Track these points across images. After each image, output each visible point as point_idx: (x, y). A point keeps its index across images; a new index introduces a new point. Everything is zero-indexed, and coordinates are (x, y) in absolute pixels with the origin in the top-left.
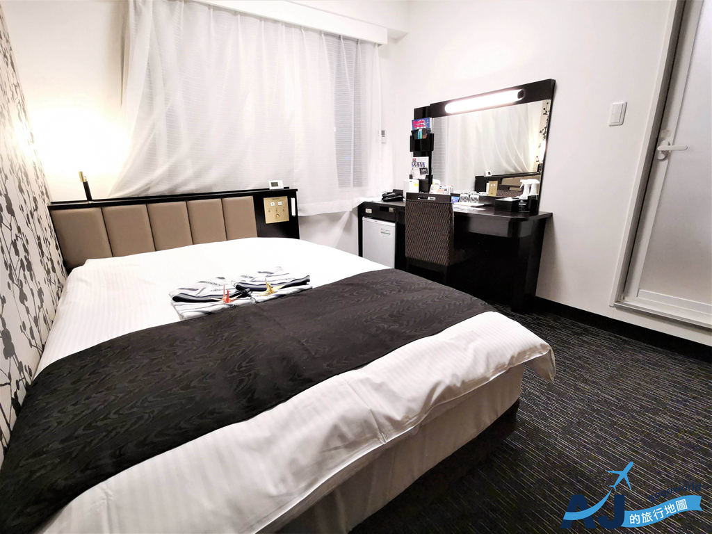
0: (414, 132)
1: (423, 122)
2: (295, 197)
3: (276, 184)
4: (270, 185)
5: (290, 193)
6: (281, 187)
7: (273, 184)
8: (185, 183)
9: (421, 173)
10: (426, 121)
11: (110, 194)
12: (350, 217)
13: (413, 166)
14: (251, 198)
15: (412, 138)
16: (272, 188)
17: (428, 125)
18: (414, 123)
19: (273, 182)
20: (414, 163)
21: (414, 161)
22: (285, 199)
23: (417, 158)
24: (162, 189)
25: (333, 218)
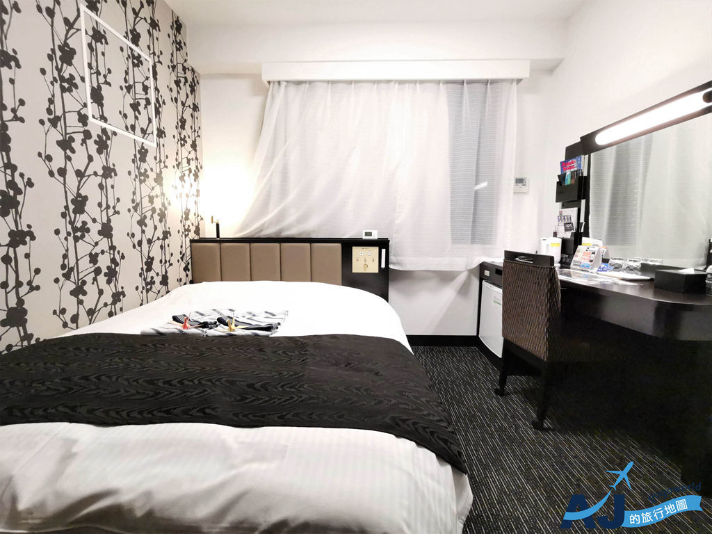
0: (562, 178)
1: (572, 163)
2: (387, 247)
3: (370, 234)
4: (364, 234)
5: (383, 244)
6: (375, 236)
7: (367, 234)
8: (288, 228)
9: (566, 230)
10: (578, 160)
11: (236, 234)
12: (469, 278)
13: (559, 220)
14: (339, 245)
15: (559, 184)
16: (365, 237)
17: (580, 165)
18: (563, 165)
19: (367, 231)
20: (561, 217)
21: (561, 214)
22: (376, 249)
23: (563, 210)
24: (269, 232)
25: (445, 277)
